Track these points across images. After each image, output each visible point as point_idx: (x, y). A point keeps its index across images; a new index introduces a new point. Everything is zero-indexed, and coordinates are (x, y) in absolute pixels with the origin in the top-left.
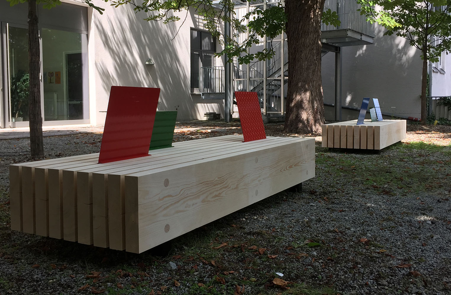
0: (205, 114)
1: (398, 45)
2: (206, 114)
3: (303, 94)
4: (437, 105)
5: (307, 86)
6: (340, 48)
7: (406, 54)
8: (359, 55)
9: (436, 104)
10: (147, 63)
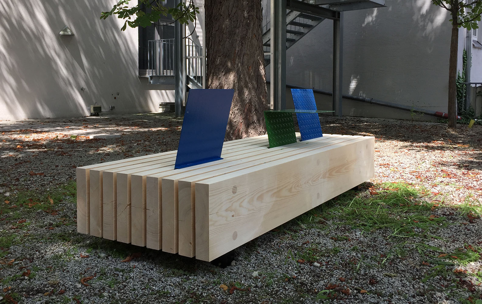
0: (160, 105)
1: (420, 8)
2: (162, 105)
3: (223, 78)
4: (478, 95)
5: (229, 64)
6: (339, 13)
7: (432, 21)
8: (368, 23)
9: (476, 93)
10: (61, 33)
